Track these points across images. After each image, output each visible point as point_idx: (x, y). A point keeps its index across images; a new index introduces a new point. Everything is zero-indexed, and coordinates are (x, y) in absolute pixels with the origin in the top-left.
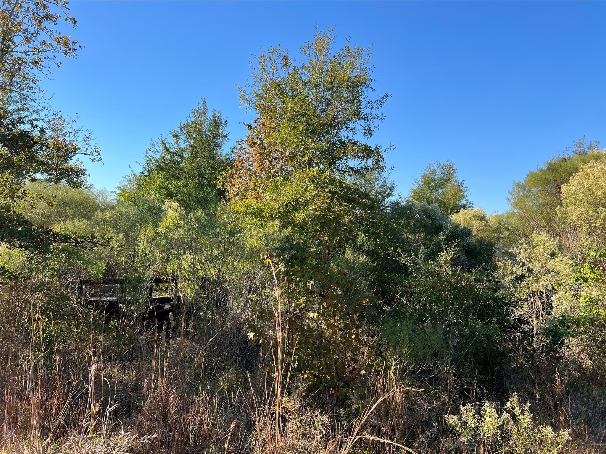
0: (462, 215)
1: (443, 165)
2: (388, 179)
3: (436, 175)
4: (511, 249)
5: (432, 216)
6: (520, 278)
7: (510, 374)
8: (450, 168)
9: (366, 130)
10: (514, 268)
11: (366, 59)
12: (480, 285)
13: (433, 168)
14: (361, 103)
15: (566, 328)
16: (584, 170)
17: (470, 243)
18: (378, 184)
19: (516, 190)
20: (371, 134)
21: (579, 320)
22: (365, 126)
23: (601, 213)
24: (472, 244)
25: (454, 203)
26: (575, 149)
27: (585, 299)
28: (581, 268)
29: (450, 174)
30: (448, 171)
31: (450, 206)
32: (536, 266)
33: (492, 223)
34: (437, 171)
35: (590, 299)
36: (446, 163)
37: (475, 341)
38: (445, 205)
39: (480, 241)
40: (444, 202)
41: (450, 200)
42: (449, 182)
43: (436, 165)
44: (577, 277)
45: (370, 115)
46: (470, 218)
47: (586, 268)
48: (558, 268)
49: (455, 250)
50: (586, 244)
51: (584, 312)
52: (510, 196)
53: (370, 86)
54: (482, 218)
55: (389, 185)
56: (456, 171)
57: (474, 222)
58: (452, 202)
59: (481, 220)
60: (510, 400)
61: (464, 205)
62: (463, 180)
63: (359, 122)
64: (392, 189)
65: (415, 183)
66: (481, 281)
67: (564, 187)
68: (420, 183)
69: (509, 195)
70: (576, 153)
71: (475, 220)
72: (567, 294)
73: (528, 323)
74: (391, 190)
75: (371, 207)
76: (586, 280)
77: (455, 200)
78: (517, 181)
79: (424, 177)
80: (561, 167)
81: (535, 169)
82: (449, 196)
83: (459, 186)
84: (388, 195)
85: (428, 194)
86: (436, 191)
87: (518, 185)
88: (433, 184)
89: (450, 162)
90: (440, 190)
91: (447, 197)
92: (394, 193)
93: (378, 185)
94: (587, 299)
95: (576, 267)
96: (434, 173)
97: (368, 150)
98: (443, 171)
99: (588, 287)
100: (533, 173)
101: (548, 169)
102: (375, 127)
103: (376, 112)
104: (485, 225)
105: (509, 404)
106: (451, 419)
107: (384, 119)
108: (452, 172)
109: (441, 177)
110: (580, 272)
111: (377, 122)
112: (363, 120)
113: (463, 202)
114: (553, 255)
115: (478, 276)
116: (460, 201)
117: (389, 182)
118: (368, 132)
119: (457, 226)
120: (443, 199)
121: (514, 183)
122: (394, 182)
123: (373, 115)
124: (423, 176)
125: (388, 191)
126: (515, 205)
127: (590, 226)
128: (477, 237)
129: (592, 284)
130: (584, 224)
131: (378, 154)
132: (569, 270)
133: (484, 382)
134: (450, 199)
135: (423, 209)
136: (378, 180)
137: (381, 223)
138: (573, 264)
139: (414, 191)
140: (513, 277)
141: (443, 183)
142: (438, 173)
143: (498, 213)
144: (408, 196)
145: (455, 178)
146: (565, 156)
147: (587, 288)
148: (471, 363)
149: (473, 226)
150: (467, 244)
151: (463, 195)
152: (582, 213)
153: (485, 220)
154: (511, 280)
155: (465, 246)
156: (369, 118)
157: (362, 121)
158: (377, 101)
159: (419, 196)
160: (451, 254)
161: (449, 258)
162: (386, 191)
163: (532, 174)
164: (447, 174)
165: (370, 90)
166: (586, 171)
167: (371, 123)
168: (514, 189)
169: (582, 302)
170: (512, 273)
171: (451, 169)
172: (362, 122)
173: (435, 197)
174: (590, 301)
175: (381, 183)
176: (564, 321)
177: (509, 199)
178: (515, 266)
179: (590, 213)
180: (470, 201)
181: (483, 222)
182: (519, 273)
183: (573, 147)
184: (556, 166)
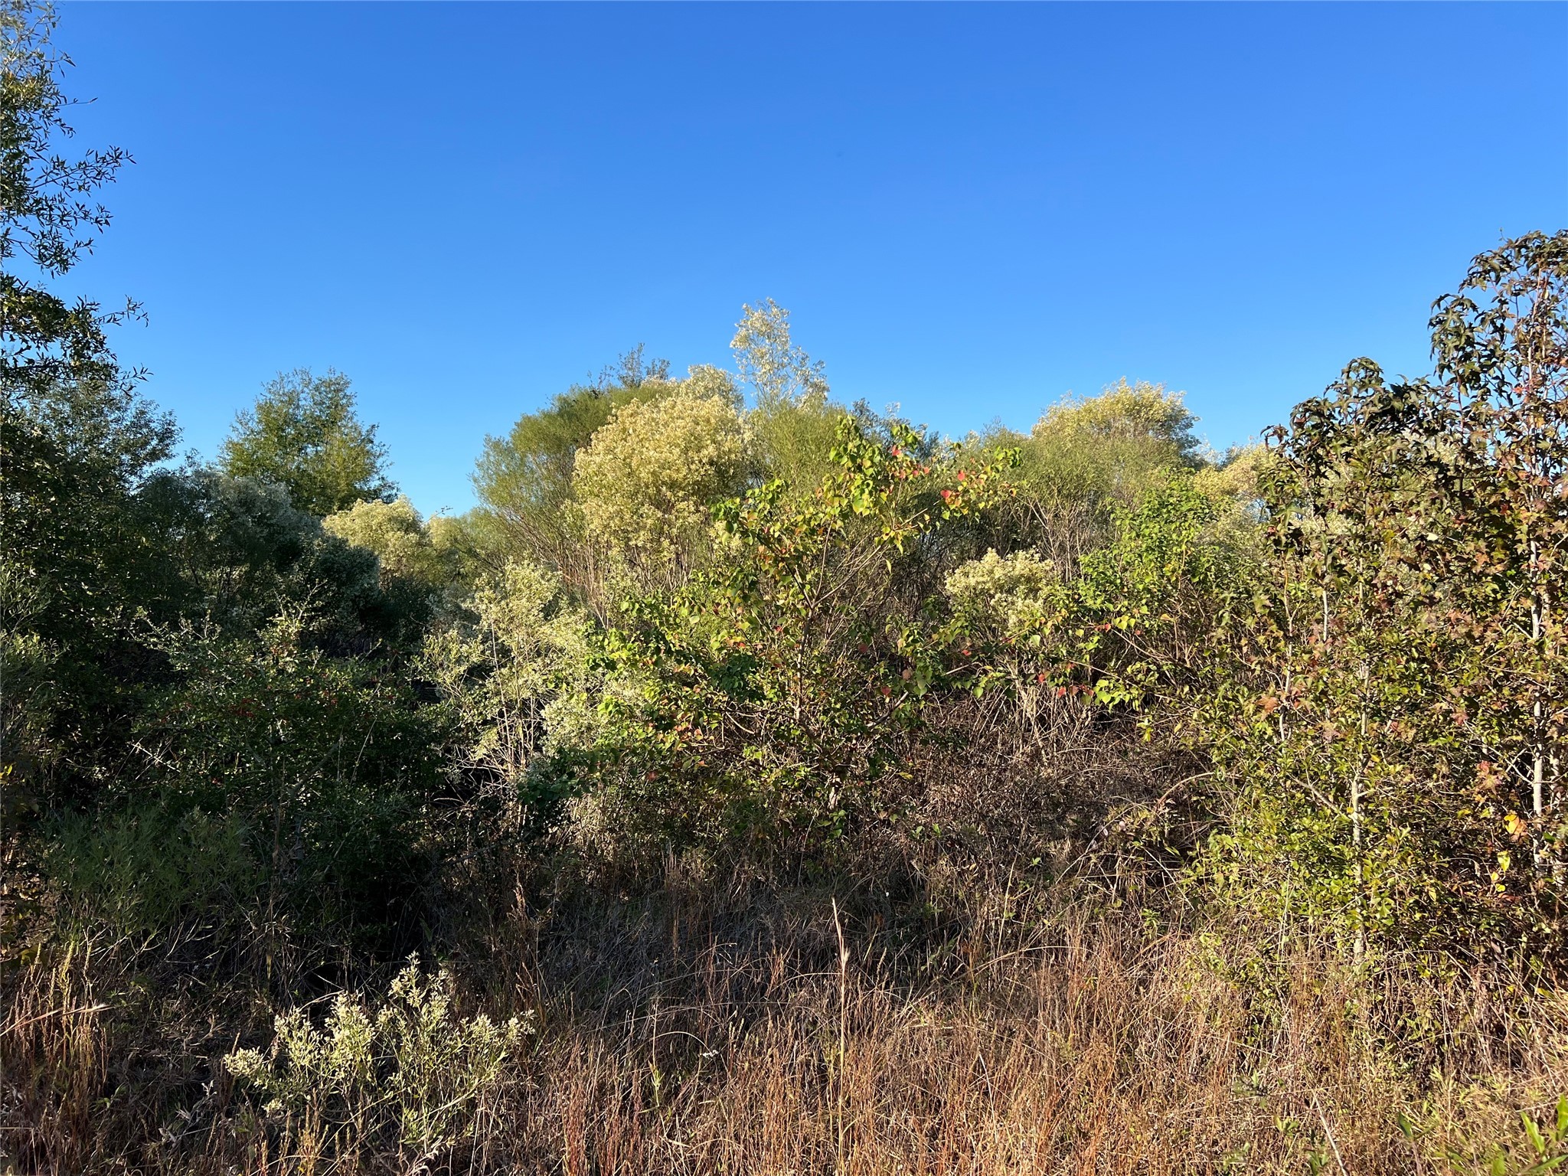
0: (359, 516)
1: (317, 382)
2: (152, 407)
3: (298, 407)
4: (468, 601)
5: (268, 518)
6: (478, 672)
7: (438, 907)
8: (337, 391)
9: (45, 248)
10: (465, 647)
11: (42, 30)
12: (368, 695)
13: (290, 386)
14: (26, 161)
15: (565, 777)
16: (620, 419)
17: (371, 589)
18: (117, 421)
19: (492, 459)
20: (64, 264)
21: (593, 756)
22: (44, 236)
23: (648, 518)
24: (376, 593)
25: (348, 485)
26: (624, 372)
27: (607, 707)
28: (603, 640)
29: (336, 406)
30: (331, 399)
31: (339, 492)
32: (516, 640)
33: (438, 538)
34: (302, 396)
35: (617, 705)
36: (326, 377)
37: (348, 839)
38: (324, 489)
39: (400, 585)
40: (322, 481)
41: (337, 476)
42: (336, 428)
43: (297, 380)
44: (594, 661)
45: (57, 203)
46: (380, 525)
47: (613, 638)
48: (559, 642)
49: (314, 609)
50: (622, 584)
51: (606, 737)
52: (478, 473)
53: (56, 115)
54: (410, 525)
55: (156, 426)
56: (354, 401)
57: (391, 534)
58: (343, 483)
59: (406, 531)
60: (403, 972)
61: (375, 491)
62: (373, 426)
63: (20, 219)
64: (166, 435)
65: (239, 426)
66: (371, 685)
67: (580, 456)
68: (253, 425)
69: (477, 470)
70: (625, 382)
71: (392, 529)
72: (573, 700)
73: (496, 777)
74: (161, 440)
75: (64, 488)
76: (611, 666)
77: (351, 477)
78: (495, 436)
79: (266, 409)
80: (587, 410)
81: (533, 412)
82: (334, 464)
83: (363, 441)
84: (154, 456)
85: (277, 459)
86: (300, 450)
87: (496, 445)
88: (290, 431)
89: (338, 374)
90: (310, 450)
91: (330, 467)
92: (173, 449)
93: (117, 423)
94: (611, 708)
95: (594, 638)
96: (292, 400)
97: (49, 311)
98: (318, 398)
99: (617, 680)
100: (529, 418)
101: (561, 414)
102: (78, 244)
103: (81, 197)
104: (419, 544)
105: (396, 985)
106: (241, 1061)
107: (107, 222)
108: (344, 401)
109: (312, 413)
110: (602, 648)
111: (84, 230)
112: (35, 217)
113: (374, 484)
114: (549, 611)
115: (362, 671)
116: (366, 481)
117: (155, 417)
118: (56, 256)
119: (339, 545)
120: (319, 472)
121: (488, 440)
122: (172, 418)
123: (70, 204)
124: (260, 407)
125: (154, 442)
126: (491, 494)
127: (628, 548)
128: (397, 575)
129: (625, 673)
130: (614, 541)
131: (84, 325)
132: (581, 646)
133: (371, 941)
134: (339, 473)
135: (242, 496)
136: (119, 409)
137: (100, 535)
138: (590, 631)
139: (233, 447)
140: (462, 669)
141: (320, 428)
142: (306, 402)
143: (450, 514)
144: (217, 460)
145: (352, 418)
146: (602, 388)
147: (615, 684)
148: (337, 899)
149: (387, 546)
150: (364, 590)
151: (373, 465)
152: (611, 518)
153: (417, 530)
154: (459, 677)
155: (359, 597)
156: (56, 212)
157: (33, 217)
158: (83, 166)
159: (247, 462)
160: (303, 617)
161: (293, 630)
162: (147, 443)
163: (527, 423)
164: (328, 407)
165: (55, 128)
166: (623, 423)
167: (63, 230)
168: (489, 455)
169: (602, 716)
170: (458, 661)
171: (341, 394)
172: (31, 221)
173: (298, 468)
174: (619, 712)
175: (129, 417)
176: (565, 762)
177: (475, 481)
178: (467, 644)
179: (627, 516)
180: (390, 480)
181: (413, 537)
182: (475, 659)
183: (618, 368)
184: (576, 407)
